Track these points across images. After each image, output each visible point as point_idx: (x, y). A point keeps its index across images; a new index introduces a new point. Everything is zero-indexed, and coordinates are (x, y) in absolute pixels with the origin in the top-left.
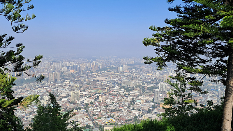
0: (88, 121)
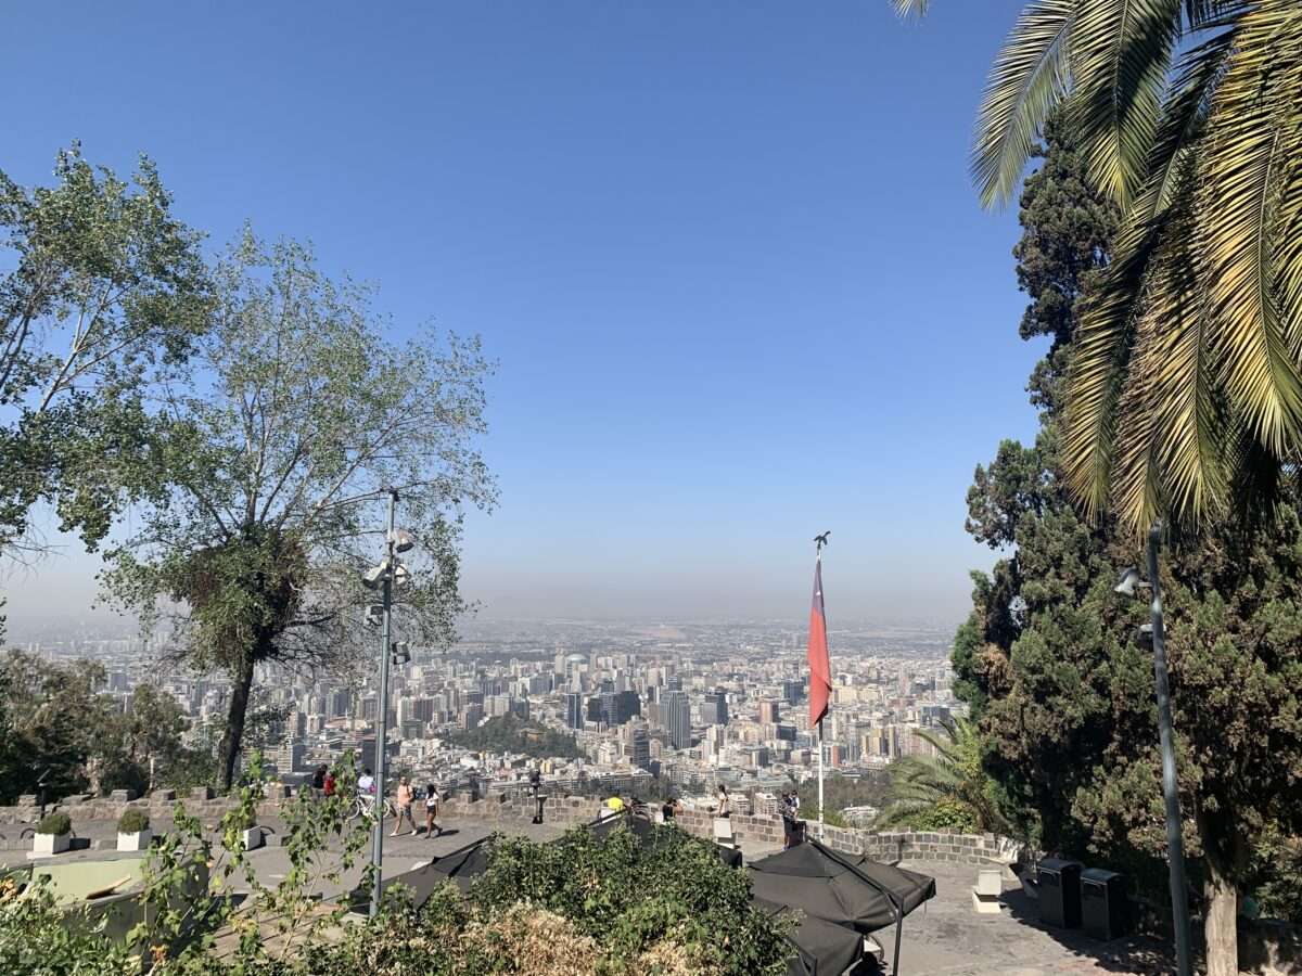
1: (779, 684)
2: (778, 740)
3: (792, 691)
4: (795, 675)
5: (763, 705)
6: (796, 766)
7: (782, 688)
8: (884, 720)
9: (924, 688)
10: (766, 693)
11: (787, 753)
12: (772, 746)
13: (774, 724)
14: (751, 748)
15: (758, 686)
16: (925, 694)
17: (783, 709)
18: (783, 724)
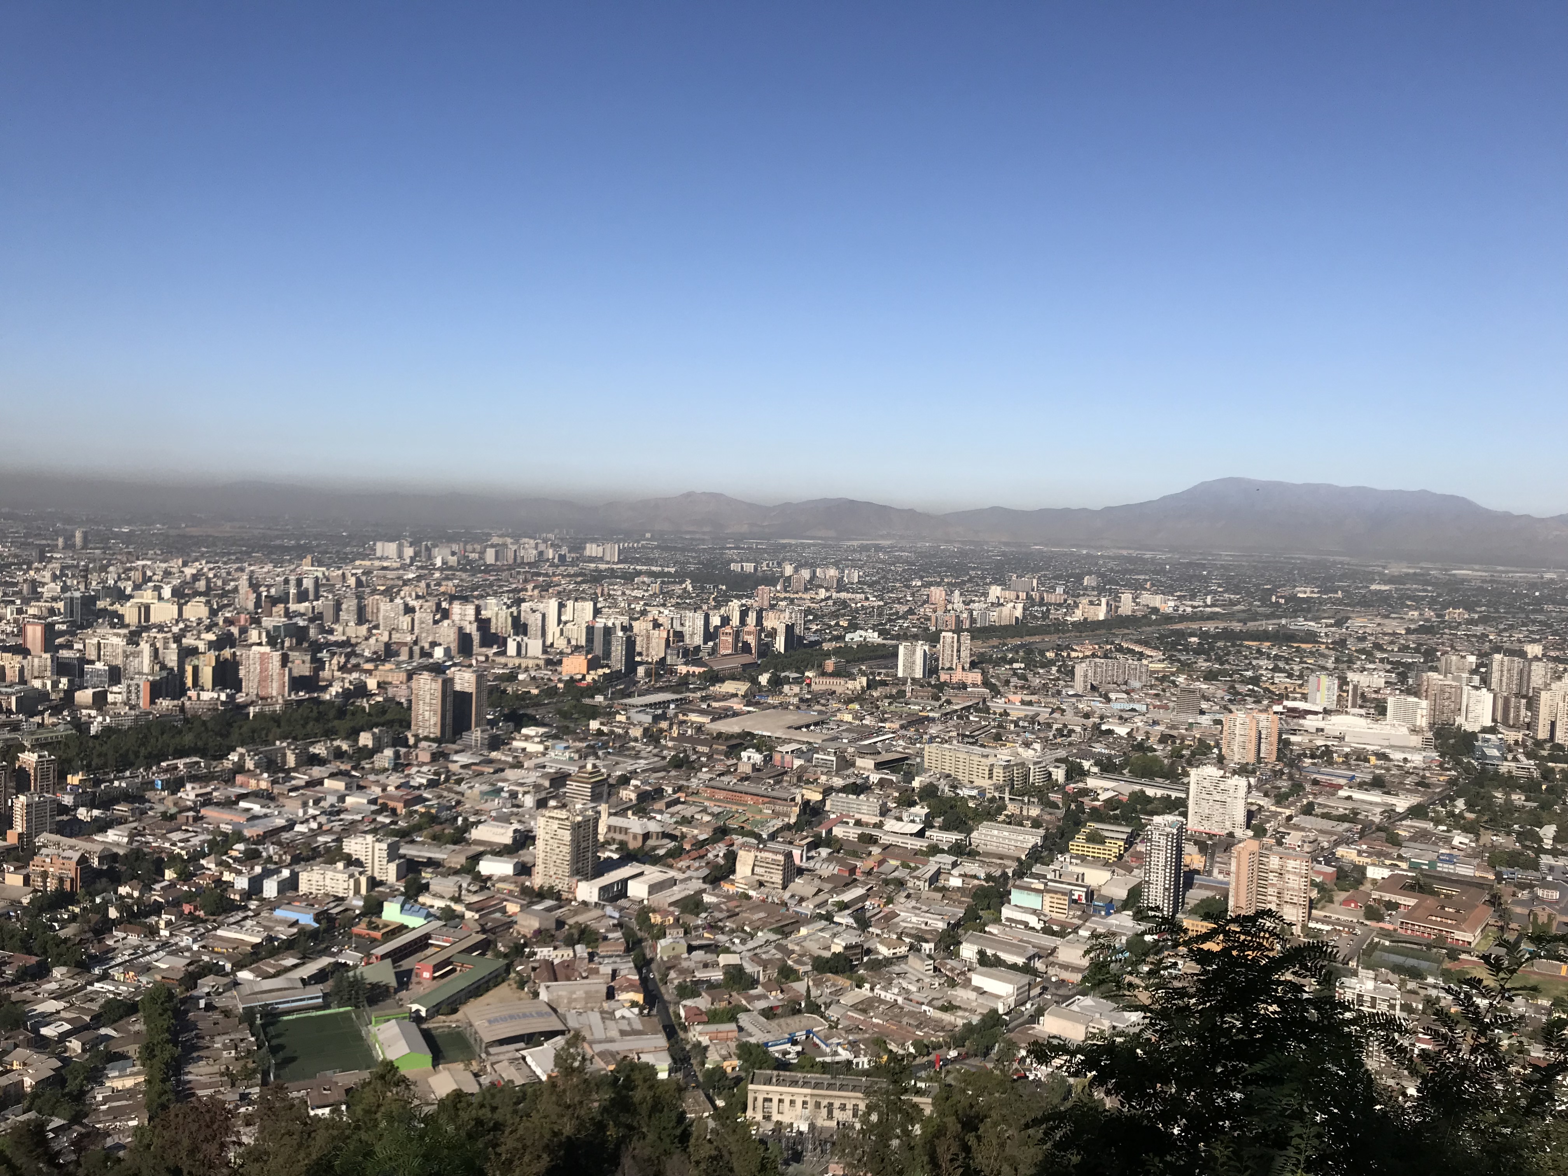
0: (635, 1033)
1: (54, 599)
2: (55, 678)
3: (77, 609)
4: (82, 587)
5: (30, 629)
6: (84, 712)
7: (61, 605)
8: (217, 645)
9: (273, 601)
10: (31, 611)
11: (69, 694)
12: (44, 685)
13: (48, 655)
14: (9, 690)
15: (18, 602)
16: (275, 609)
17: (61, 634)
18: (64, 653)
